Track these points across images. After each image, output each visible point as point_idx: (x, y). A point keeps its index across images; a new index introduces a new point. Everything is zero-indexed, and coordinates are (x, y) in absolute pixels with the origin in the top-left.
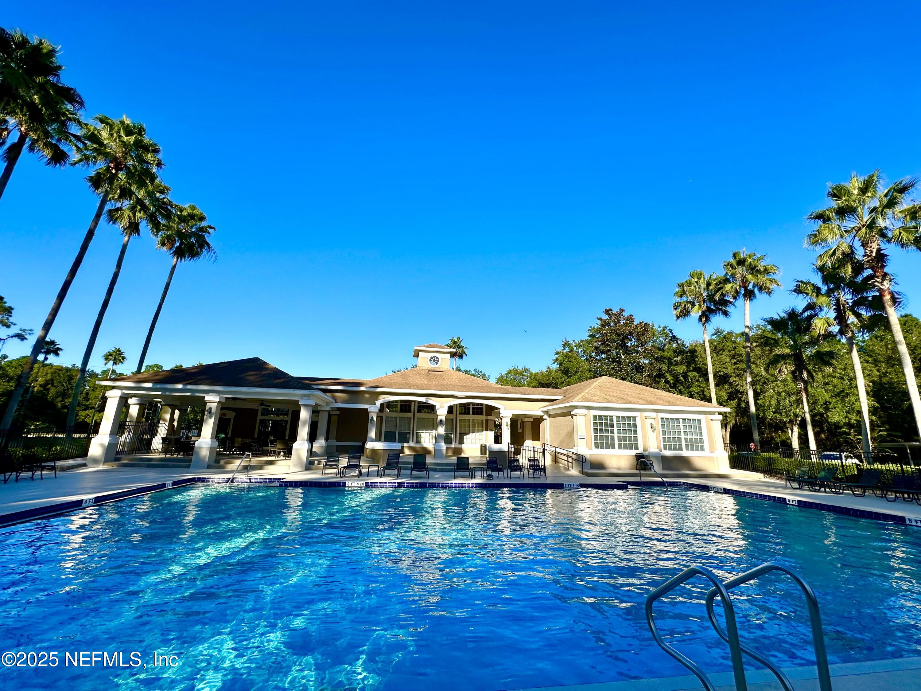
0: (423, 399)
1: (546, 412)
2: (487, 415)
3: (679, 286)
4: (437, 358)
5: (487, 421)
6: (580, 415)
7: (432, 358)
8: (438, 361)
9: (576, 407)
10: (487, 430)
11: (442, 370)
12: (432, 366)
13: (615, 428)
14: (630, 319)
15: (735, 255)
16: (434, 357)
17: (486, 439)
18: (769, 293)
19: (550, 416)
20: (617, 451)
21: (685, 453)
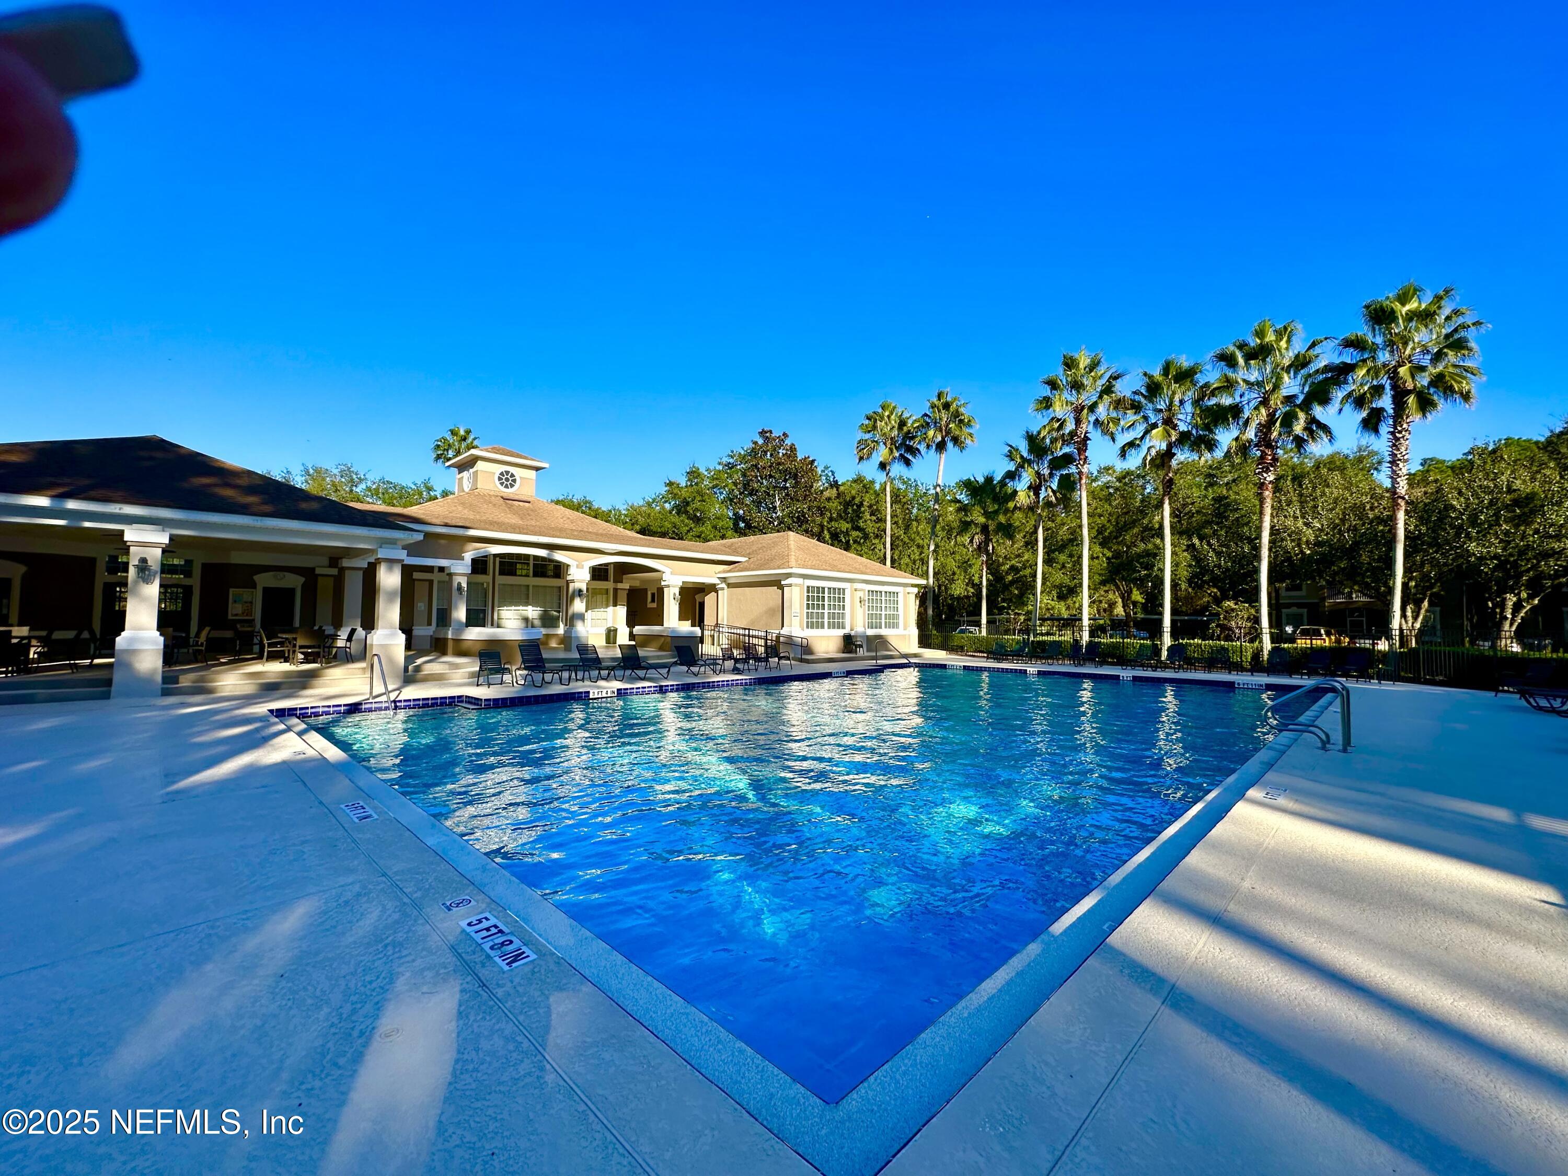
0: (543, 553)
1: (724, 580)
2: (616, 581)
3: (869, 418)
4: (512, 475)
5: (616, 590)
6: (796, 585)
7: (502, 474)
8: (514, 481)
9: (789, 575)
10: (615, 605)
11: (529, 499)
12: (502, 488)
13: (826, 603)
14: (793, 448)
15: (939, 396)
16: (507, 472)
17: (614, 619)
18: (962, 449)
19: (729, 585)
20: (826, 632)
21: (883, 632)
